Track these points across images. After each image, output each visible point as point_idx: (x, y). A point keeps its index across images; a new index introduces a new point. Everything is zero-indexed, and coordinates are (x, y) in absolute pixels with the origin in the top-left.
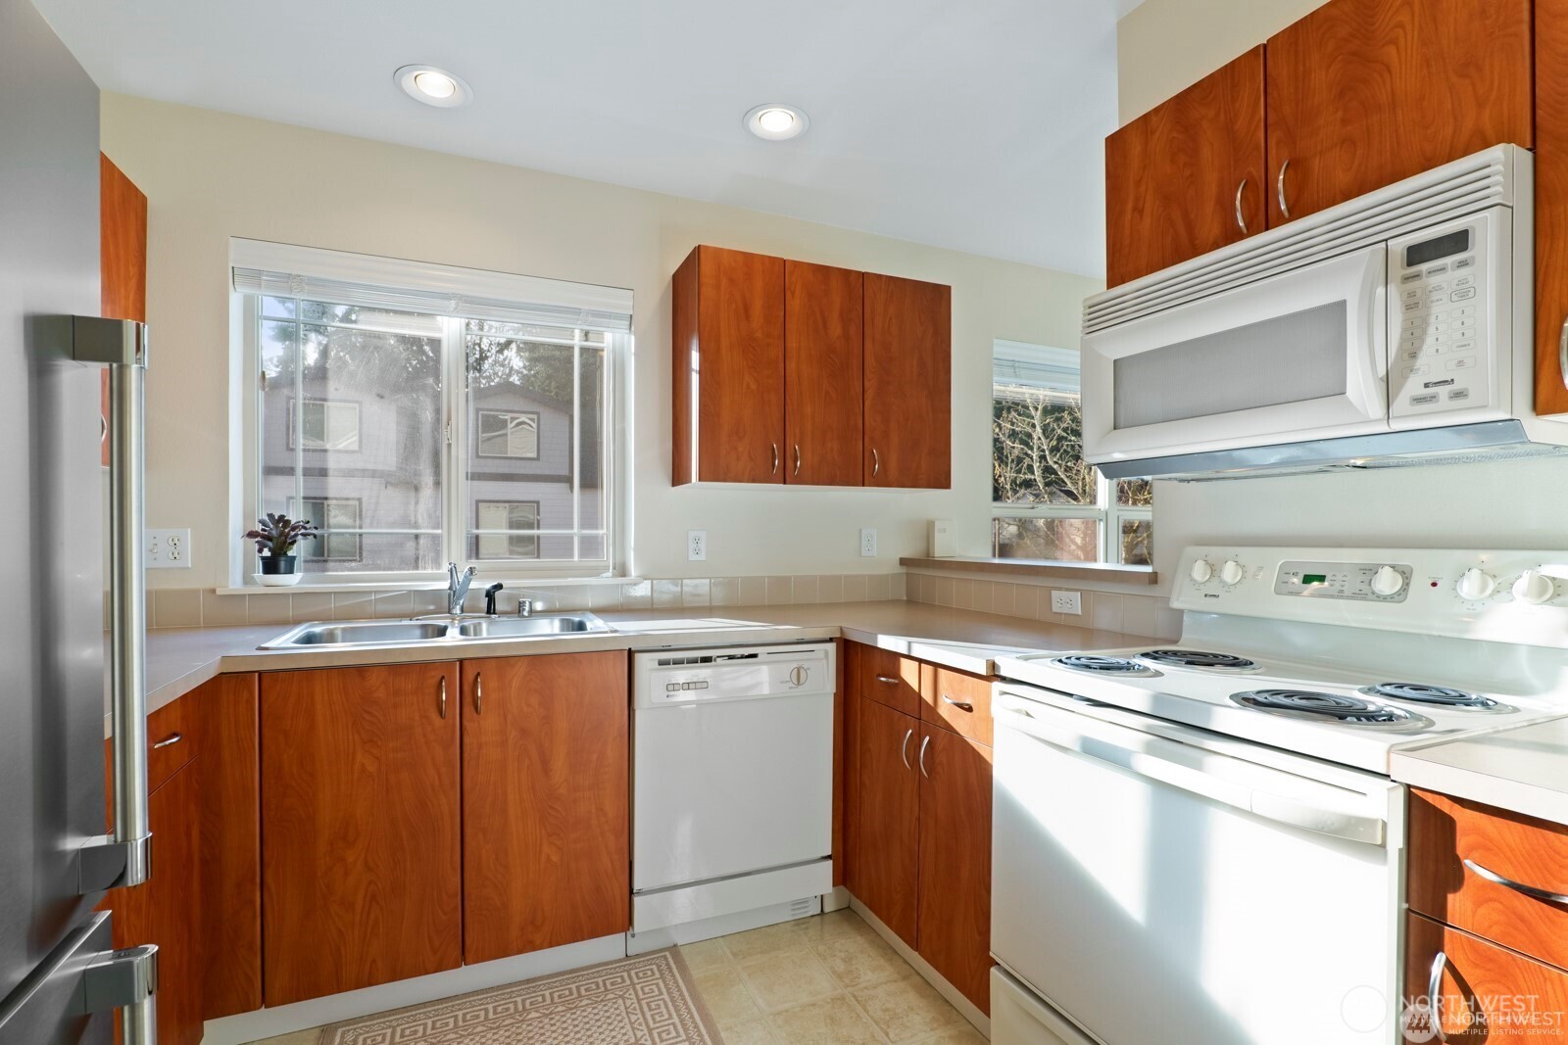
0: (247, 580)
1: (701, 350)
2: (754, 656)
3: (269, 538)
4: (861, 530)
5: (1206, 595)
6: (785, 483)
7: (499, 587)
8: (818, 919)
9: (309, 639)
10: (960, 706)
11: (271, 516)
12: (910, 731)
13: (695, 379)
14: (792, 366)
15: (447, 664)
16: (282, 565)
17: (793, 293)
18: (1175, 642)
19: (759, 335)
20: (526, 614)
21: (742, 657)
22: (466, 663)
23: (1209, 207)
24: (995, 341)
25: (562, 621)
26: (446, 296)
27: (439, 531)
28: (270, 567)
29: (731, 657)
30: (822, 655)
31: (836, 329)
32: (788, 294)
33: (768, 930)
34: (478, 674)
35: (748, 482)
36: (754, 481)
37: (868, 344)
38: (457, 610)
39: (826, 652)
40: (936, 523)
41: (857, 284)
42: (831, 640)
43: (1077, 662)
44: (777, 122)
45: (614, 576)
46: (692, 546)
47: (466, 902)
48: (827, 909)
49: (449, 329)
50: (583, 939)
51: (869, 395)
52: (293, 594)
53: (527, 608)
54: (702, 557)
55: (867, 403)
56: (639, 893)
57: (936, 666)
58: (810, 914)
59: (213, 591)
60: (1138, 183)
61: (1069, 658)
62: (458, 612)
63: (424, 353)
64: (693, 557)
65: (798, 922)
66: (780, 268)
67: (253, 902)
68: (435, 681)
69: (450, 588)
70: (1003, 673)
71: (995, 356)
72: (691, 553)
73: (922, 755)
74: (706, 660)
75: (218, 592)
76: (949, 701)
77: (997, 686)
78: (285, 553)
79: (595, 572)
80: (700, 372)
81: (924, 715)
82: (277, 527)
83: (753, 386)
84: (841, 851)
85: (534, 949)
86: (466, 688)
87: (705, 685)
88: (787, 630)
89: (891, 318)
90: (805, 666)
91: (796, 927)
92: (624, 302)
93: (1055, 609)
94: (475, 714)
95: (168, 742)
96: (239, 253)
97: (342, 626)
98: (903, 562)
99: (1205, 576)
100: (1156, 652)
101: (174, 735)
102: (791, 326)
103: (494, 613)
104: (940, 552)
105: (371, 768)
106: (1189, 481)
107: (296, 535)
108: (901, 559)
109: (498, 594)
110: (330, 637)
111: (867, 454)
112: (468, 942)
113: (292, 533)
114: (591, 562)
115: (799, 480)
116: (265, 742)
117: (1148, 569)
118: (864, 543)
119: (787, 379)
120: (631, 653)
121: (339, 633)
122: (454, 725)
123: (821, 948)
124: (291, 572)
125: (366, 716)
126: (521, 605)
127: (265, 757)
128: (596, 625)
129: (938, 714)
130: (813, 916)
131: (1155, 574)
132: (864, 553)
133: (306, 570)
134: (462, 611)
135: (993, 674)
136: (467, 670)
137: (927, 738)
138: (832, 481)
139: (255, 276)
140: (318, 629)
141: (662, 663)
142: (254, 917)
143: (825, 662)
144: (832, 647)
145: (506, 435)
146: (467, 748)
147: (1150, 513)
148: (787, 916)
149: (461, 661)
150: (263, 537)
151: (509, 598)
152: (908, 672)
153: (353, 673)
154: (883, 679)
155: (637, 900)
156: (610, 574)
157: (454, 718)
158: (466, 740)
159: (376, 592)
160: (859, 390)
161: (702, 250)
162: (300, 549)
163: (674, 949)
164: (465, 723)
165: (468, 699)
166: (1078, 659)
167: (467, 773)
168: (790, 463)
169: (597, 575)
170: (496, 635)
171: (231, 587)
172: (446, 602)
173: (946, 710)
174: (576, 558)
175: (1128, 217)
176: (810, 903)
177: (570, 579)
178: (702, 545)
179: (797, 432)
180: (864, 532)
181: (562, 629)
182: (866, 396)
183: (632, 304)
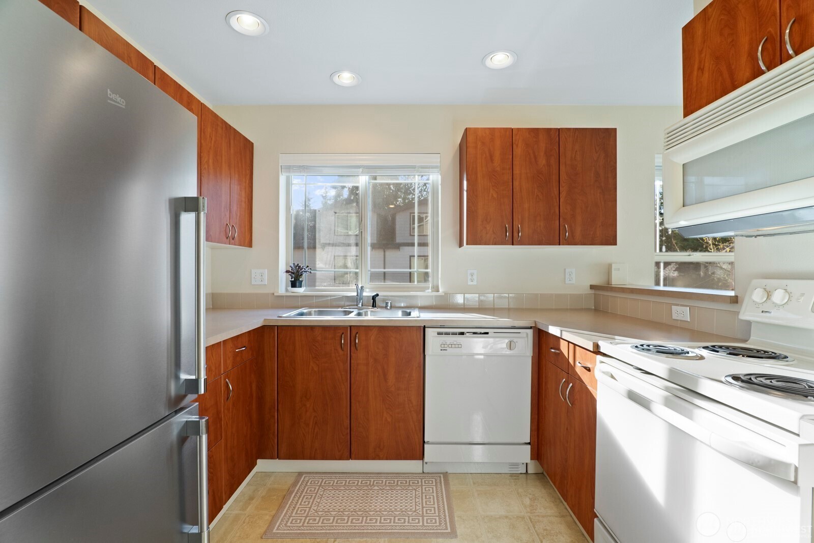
0: (287, 290)
1: (467, 180)
2: (487, 333)
3: (293, 273)
4: (565, 269)
5: (762, 312)
6: (513, 245)
7: (377, 295)
8: (524, 475)
9: (302, 314)
10: (585, 368)
11: (294, 264)
12: (564, 380)
13: (465, 193)
14: (516, 183)
15: (345, 328)
16: (297, 284)
17: (517, 146)
18: (745, 341)
19: (498, 169)
20: (389, 308)
21: (481, 333)
22: (352, 327)
23: (744, 59)
24: (656, 156)
25: (403, 312)
26: (358, 167)
27: (357, 270)
28: (294, 285)
29: (474, 333)
30: (525, 335)
31: (542, 161)
32: (514, 146)
33: (495, 475)
34: (357, 333)
35: (493, 245)
36: (495, 244)
37: (562, 168)
38: (360, 305)
39: (527, 334)
40: (613, 265)
41: (555, 136)
42: (531, 328)
43: (648, 348)
44: (500, 60)
45: (432, 291)
46: (470, 277)
47: (352, 432)
48: (529, 472)
49: (363, 181)
50: (401, 460)
51: (563, 195)
52: (301, 296)
53: (389, 305)
54: (475, 283)
55: (561, 200)
56: (428, 443)
57: (575, 345)
58: (520, 472)
59: (273, 294)
60: (701, 52)
61: (642, 345)
62: (360, 306)
63: (390, 189)
64: (470, 283)
65: (512, 475)
66: (511, 133)
67: (274, 417)
68: (340, 334)
69: (357, 295)
70: (602, 350)
71: (656, 165)
72: (469, 281)
73: (567, 393)
74: (462, 334)
75: (275, 295)
76: (580, 365)
77: (599, 358)
78: (299, 279)
79: (423, 290)
80: (467, 191)
81: (569, 370)
82: (296, 268)
83: (495, 196)
84: (536, 441)
85: (379, 459)
86: (352, 339)
87: (460, 346)
88: (505, 321)
89: (576, 151)
90: (515, 341)
91: (510, 477)
92: (435, 160)
93: (674, 317)
94: (356, 351)
95: (241, 349)
96: (284, 160)
97: (314, 310)
98: (592, 287)
99: (762, 298)
100: (714, 346)
101: (245, 347)
102: (516, 162)
103: (375, 307)
104: (616, 281)
105: (316, 369)
106: (756, 236)
107: (302, 272)
108: (591, 285)
109: (377, 298)
110: (310, 314)
111: (561, 228)
112: (352, 450)
113: (301, 271)
114: (423, 285)
115: (521, 243)
116: (279, 354)
117: (732, 293)
118: (567, 276)
119: (514, 190)
120: (424, 327)
121: (313, 312)
122: (347, 354)
123: (520, 490)
124: (301, 287)
125: (315, 348)
126: (387, 303)
127: (279, 360)
128: (415, 314)
129: (576, 371)
130: (521, 473)
131: (736, 297)
132: (567, 282)
133: (306, 287)
134: (362, 305)
135: (597, 351)
136: (354, 330)
137: (571, 385)
138: (540, 243)
139: (289, 168)
140: (305, 311)
141: (439, 334)
142: (275, 423)
143: (526, 339)
144: (530, 332)
145: (423, 225)
146: (352, 365)
147: (733, 257)
148: (506, 470)
149: (351, 327)
150: (291, 272)
151: (384, 300)
152: (563, 347)
153: (310, 329)
154: (553, 350)
155: (426, 446)
156: (430, 290)
157: (347, 351)
158: (352, 361)
159: (330, 296)
160: (556, 193)
161: (467, 129)
162: (304, 277)
163: (446, 475)
164: (352, 354)
165: (353, 344)
166: (649, 346)
167: (353, 376)
168: (515, 234)
169: (424, 291)
170: (372, 316)
171: (280, 292)
172: (356, 301)
173: (579, 369)
174: (416, 283)
175: (695, 73)
176: (520, 466)
177: (411, 293)
178: (475, 277)
179: (520, 217)
180: (567, 271)
181: (403, 315)
182: (561, 196)
183: (439, 160)
